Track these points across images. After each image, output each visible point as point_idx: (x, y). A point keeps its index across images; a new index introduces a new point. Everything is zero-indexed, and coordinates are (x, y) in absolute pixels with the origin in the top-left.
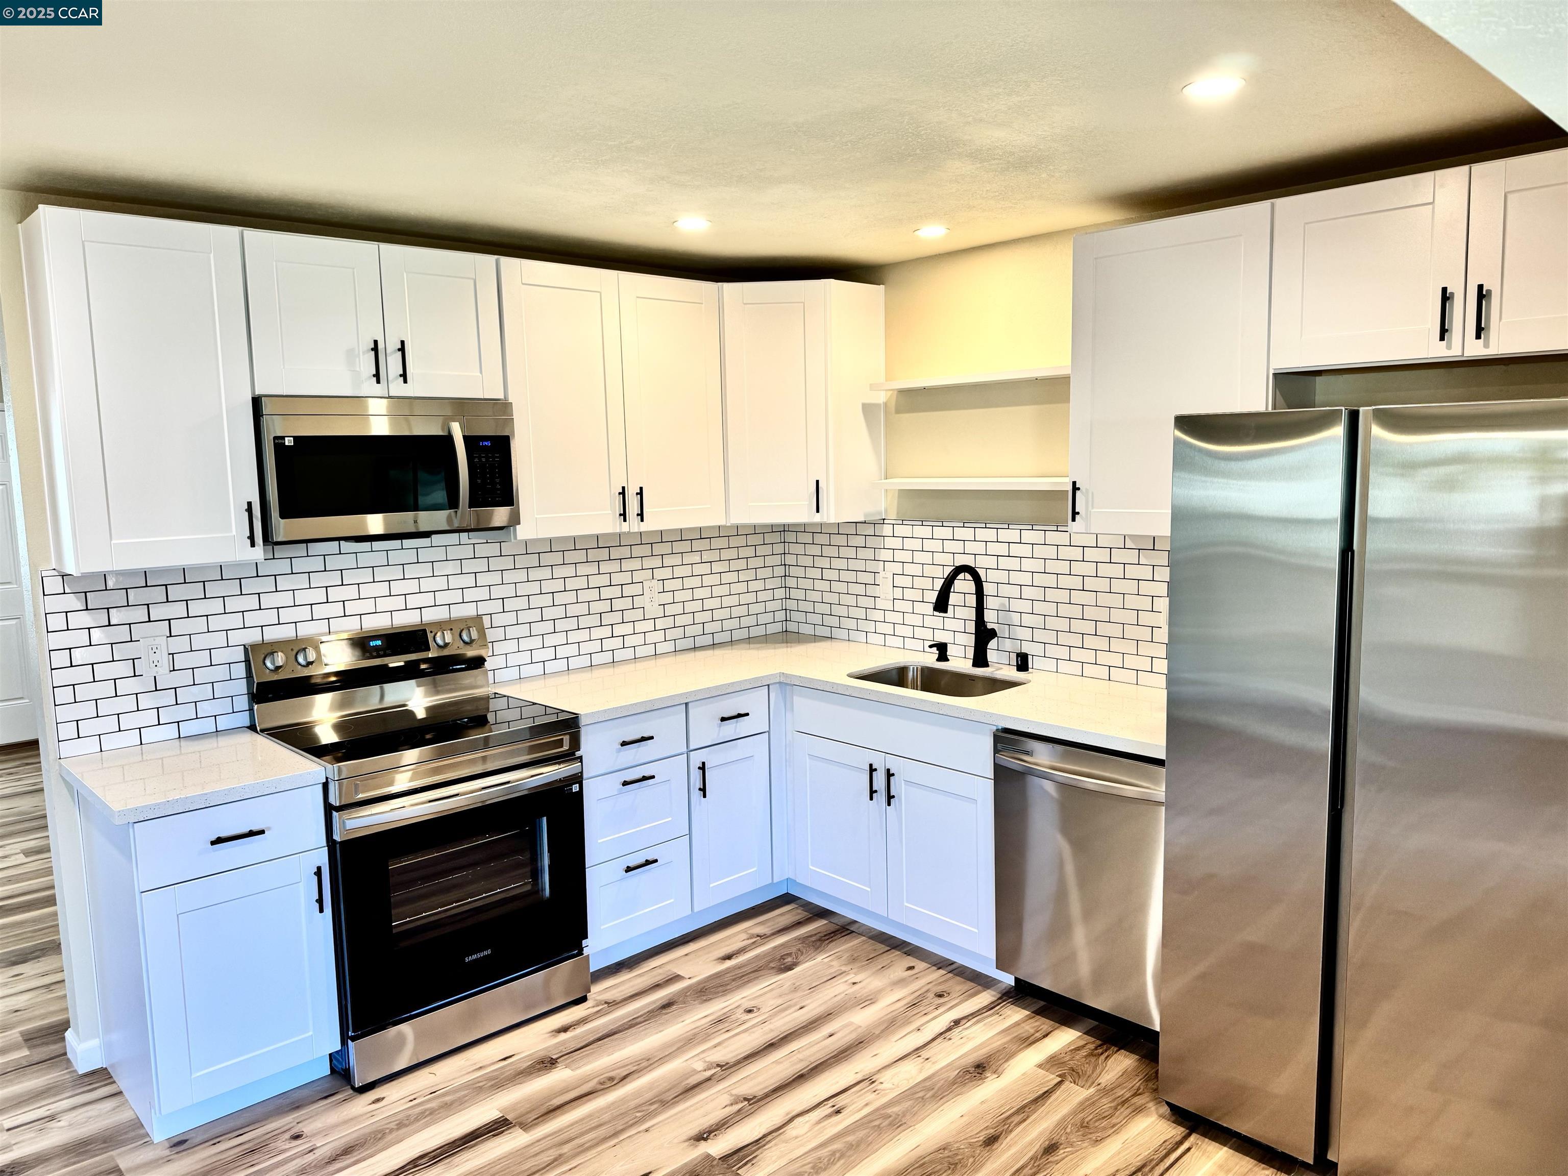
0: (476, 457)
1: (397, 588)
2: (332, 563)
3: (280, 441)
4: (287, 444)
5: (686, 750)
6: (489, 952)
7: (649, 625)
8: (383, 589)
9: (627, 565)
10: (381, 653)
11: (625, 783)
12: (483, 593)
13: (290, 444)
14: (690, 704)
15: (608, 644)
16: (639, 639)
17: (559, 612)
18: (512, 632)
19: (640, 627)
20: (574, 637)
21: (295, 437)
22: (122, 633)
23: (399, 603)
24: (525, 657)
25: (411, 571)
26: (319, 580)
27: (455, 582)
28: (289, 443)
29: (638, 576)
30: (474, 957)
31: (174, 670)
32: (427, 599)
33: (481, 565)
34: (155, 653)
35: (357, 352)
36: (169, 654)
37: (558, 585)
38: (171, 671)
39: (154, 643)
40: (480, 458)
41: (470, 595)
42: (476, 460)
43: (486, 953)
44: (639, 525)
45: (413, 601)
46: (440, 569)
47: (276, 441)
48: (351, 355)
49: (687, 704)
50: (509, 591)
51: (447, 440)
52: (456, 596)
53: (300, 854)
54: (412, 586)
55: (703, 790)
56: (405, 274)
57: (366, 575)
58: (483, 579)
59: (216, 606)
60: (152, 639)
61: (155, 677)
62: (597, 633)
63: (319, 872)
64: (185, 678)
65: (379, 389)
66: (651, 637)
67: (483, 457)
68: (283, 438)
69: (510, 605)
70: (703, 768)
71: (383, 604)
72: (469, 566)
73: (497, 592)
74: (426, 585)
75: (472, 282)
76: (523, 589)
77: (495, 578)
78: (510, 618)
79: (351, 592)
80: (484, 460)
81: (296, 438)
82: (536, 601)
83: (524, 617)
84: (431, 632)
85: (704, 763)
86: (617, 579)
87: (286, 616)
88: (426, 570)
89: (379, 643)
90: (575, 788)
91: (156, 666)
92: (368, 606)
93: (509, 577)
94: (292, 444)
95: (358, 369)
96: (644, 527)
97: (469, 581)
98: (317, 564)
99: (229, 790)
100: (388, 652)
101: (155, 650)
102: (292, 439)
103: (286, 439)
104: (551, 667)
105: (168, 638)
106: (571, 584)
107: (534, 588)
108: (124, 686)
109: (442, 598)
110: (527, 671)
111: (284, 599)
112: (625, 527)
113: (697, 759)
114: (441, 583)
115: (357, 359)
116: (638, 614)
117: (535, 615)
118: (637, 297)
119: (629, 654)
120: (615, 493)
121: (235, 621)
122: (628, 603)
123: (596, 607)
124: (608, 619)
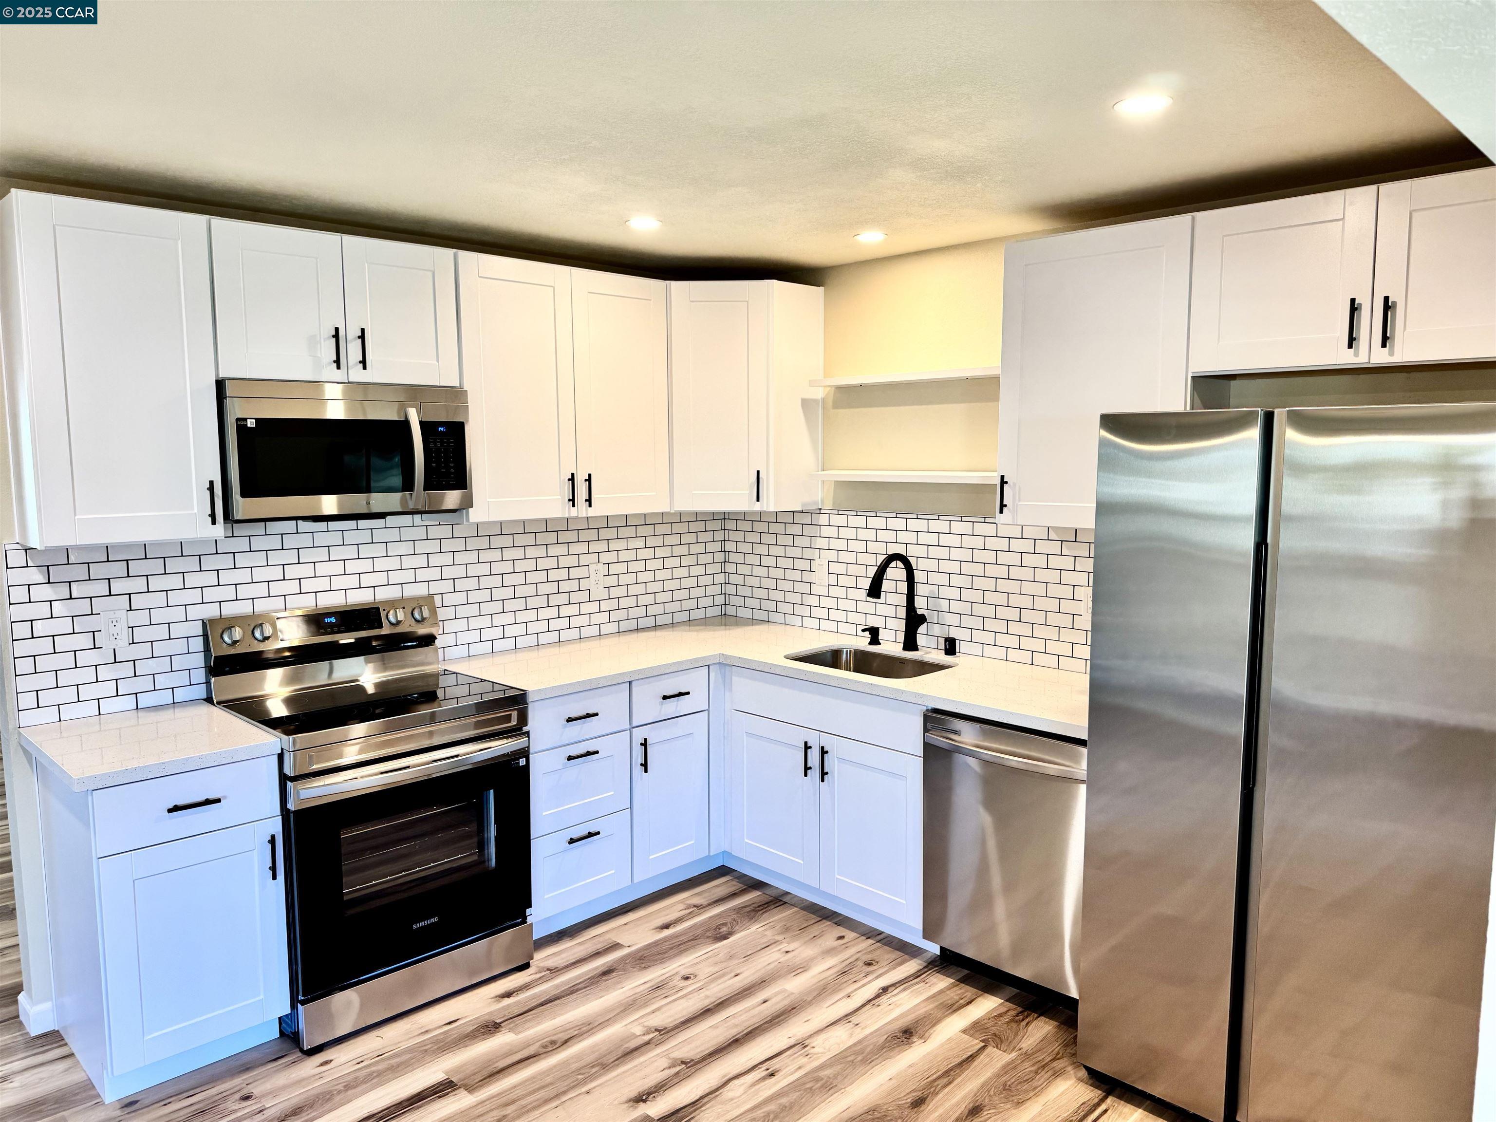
0: (432, 442)
1: (351, 566)
2: (289, 542)
3: (242, 423)
4: (249, 425)
5: (629, 726)
6: (436, 919)
7: (594, 607)
8: (338, 568)
9: (574, 549)
10: (336, 629)
11: (570, 758)
12: (434, 574)
13: (252, 426)
14: (633, 683)
15: (554, 625)
16: (584, 620)
17: (508, 593)
18: (462, 611)
19: (585, 609)
20: (521, 617)
21: (256, 419)
22: (83, 607)
23: (353, 581)
24: (474, 636)
25: (365, 551)
26: (276, 558)
27: (408, 562)
28: (251, 424)
29: (584, 560)
30: (422, 924)
31: (133, 643)
32: (381, 578)
33: (433, 546)
34: (115, 626)
35: (318, 339)
36: (129, 627)
37: (508, 567)
38: (130, 644)
39: (113, 616)
40: (435, 442)
41: (422, 575)
42: (432, 445)
43: (433, 920)
44: (586, 510)
45: (367, 580)
46: (394, 549)
47: (239, 422)
48: (313, 342)
49: (630, 683)
50: (460, 571)
51: (405, 425)
52: (409, 576)
53: (255, 823)
54: (366, 565)
55: (645, 765)
56: (366, 265)
57: (322, 554)
58: (435, 560)
59: (175, 581)
60: (112, 612)
61: (114, 650)
62: (545, 614)
63: (272, 841)
64: (144, 650)
65: (339, 375)
66: (596, 619)
67: (438, 442)
68: (245, 420)
69: (460, 585)
70: (645, 744)
71: (337, 583)
72: (421, 547)
73: (448, 573)
74: (380, 564)
75: (430, 274)
76: (473, 570)
77: (447, 559)
78: (461, 598)
79: (307, 570)
80: (439, 445)
81: (258, 420)
82: (486, 582)
83: (474, 597)
84: (384, 610)
85: (646, 740)
86: (564, 562)
87: (243, 592)
88: (380, 550)
89: (333, 620)
90: (522, 762)
91: (116, 639)
92: (323, 584)
93: (460, 558)
94: (254, 426)
95: (320, 356)
96: (592, 512)
97: (421, 561)
98: (275, 542)
99: (187, 759)
100: (343, 628)
101: (114, 623)
102: (254, 421)
103: (248, 420)
104: (499, 645)
105: (128, 612)
106: (520, 566)
107: (484, 569)
108: (84, 658)
109: (395, 577)
110: (475, 649)
111: (243, 576)
112: (574, 512)
113: (639, 735)
114: (394, 563)
115: (319, 345)
116: (584, 596)
117: (485, 595)
118: (589, 292)
119: (574, 634)
120: (565, 479)
121: (194, 596)
122: (574, 585)
123: (544, 589)
124: (555, 600)
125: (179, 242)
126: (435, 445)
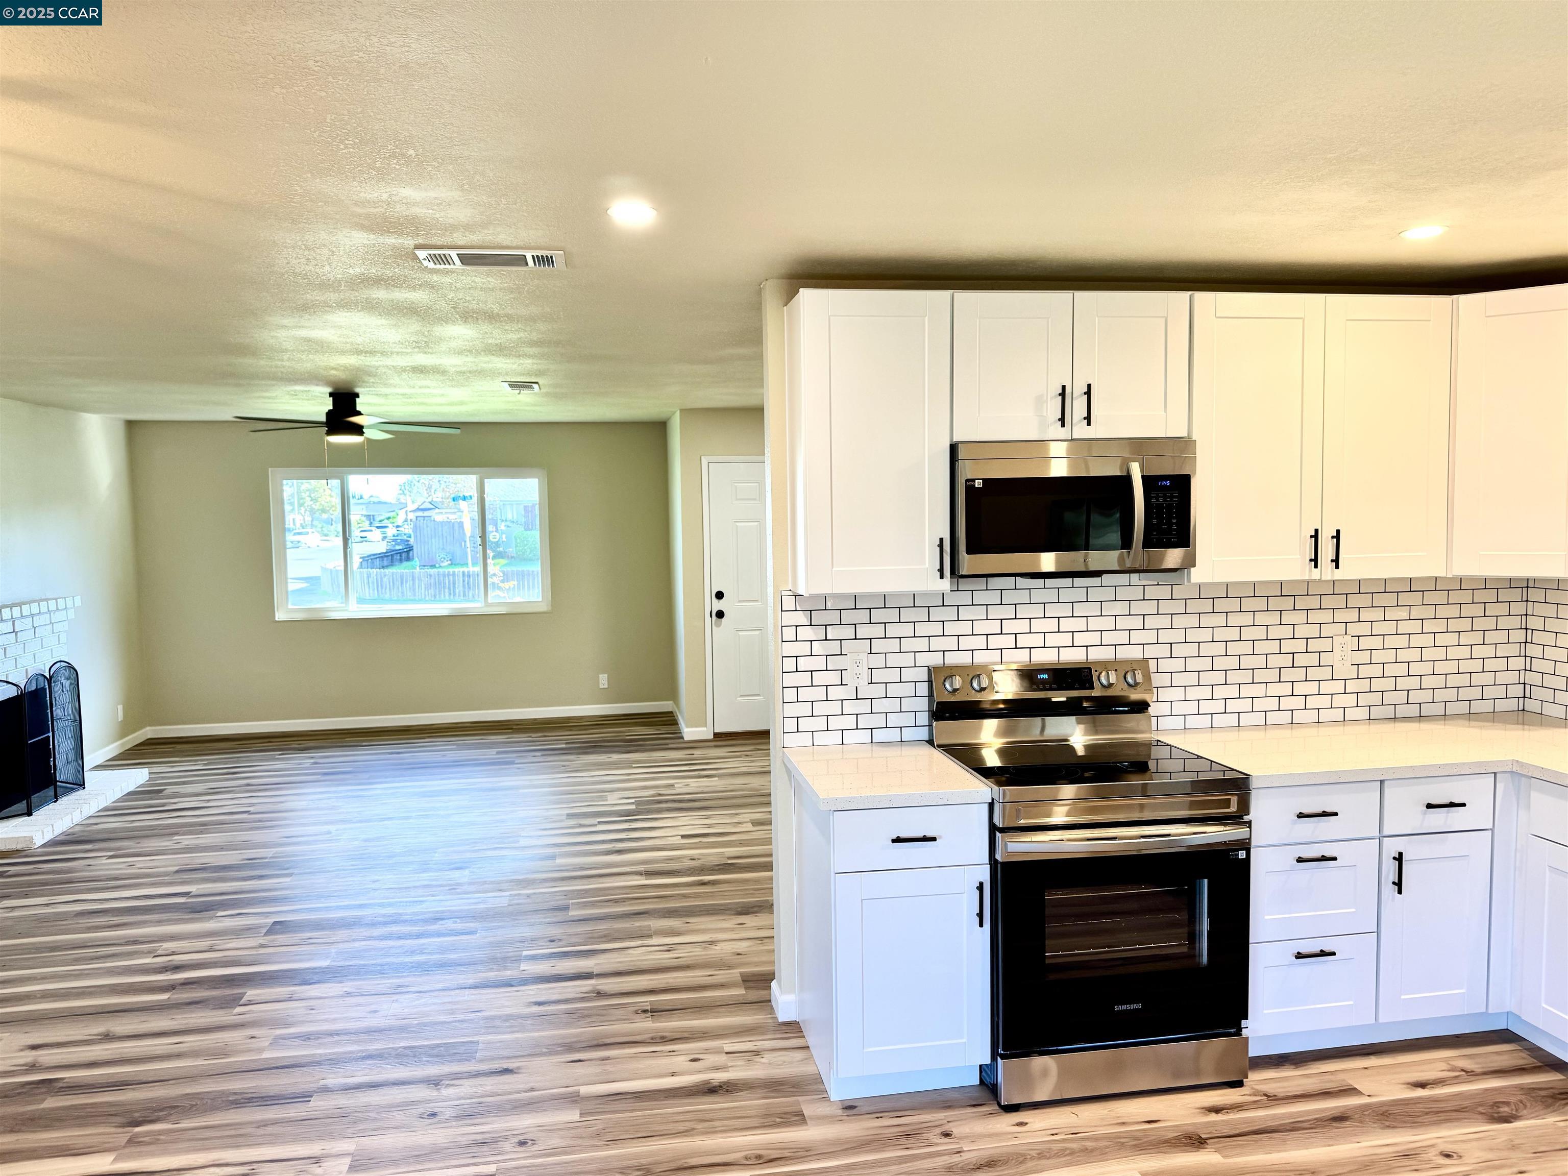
0: (1153, 497)
1: (1066, 624)
2: (1009, 597)
3: (971, 484)
4: (976, 486)
5: (1378, 834)
6: (1139, 1006)
7: (1338, 687)
8: (1052, 625)
9: (1315, 617)
10: (1047, 686)
11: (1300, 860)
12: (1150, 637)
13: (979, 486)
14: (1386, 783)
15: (1286, 703)
16: (1325, 701)
17: (1233, 662)
18: (1178, 679)
19: (1326, 687)
20: (1246, 691)
21: (984, 480)
22: (834, 647)
23: (1066, 639)
24: (1192, 707)
25: (1080, 610)
26: (995, 612)
27: (1122, 623)
29: (1327, 630)
30: (1124, 1007)
31: (871, 683)
32: (1094, 638)
33: (1150, 607)
34: (859, 667)
35: (1045, 397)
36: (869, 668)
37: (1233, 634)
38: (869, 683)
39: (858, 658)
40: (1157, 498)
41: (1136, 637)
42: (1154, 500)
43: (1136, 1006)
44: (1332, 572)
45: (1080, 639)
46: (1108, 609)
47: (968, 483)
48: (1040, 401)
49: (1382, 782)
50: (1178, 636)
51: (1127, 480)
52: (1123, 637)
53: (966, 867)
54: (1080, 624)
55: (1399, 884)
56: (1097, 319)
57: (1037, 611)
58: (1151, 622)
59: (907, 630)
60: (857, 654)
61: (857, 687)
62: (1274, 689)
63: (981, 887)
64: (879, 691)
65: (1064, 433)
66: (1339, 701)
67: (1161, 497)
68: (974, 480)
69: (1178, 650)
70: (1399, 858)
71: (1052, 640)
72: (1137, 608)
73: (1165, 636)
74: (1094, 624)
75: (1163, 320)
76: (1192, 636)
77: (1165, 621)
78: (1178, 664)
79: (1023, 626)
80: (1161, 500)
82: (1206, 649)
83: (1192, 664)
84: (1096, 671)
85: (1401, 854)
86: (1301, 631)
87: (965, 643)
88: (1094, 609)
89: (1045, 676)
90: (1242, 855)
91: (858, 678)
92: (1037, 640)
93: (1179, 621)
94: (981, 486)
95: (1045, 414)
96: (1339, 575)
97: (1137, 622)
98: (994, 597)
99: (910, 795)
100: (1054, 686)
101: (858, 664)
102: (981, 481)
103: (977, 481)
104: (1219, 720)
105: (869, 655)
106: (1247, 634)
107: (1206, 635)
108: (834, 693)
109: (1108, 638)
110: (1192, 722)
111: (965, 628)
112: (1316, 574)
113: (1392, 847)
114: (1108, 623)
115: (1045, 405)
116: (1325, 673)
117: (1206, 664)
118: (1347, 320)
119: (1312, 716)
120: (1306, 536)
121: (922, 644)
122: (1313, 659)
123: (1275, 661)
124: (1287, 675)
125: (926, 319)
126: (1158, 500)
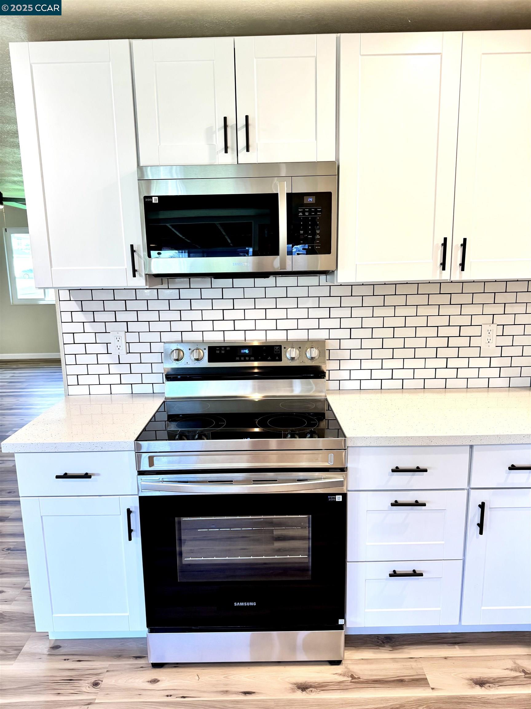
0: (301, 212)
1: (271, 314)
2: (228, 293)
3: (149, 200)
4: (153, 202)
5: (466, 486)
6: (255, 604)
7: (485, 362)
8: (260, 314)
9: (466, 310)
10: (247, 358)
11: (396, 504)
12: (335, 323)
13: (156, 202)
14: (475, 447)
15: (441, 373)
16: (473, 373)
17: (399, 343)
18: (356, 354)
19: (474, 363)
20: (409, 364)
21: (159, 197)
22: (100, 327)
23: (271, 325)
24: (366, 374)
25: (282, 303)
26: (218, 304)
27: (314, 313)
28: (155, 201)
29: (476, 320)
30: (242, 604)
31: (129, 353)
32: (292, 324)
33: (335, 302)
34: (118, 341)
35: (214, 130)
36: (127, 343)
37: (400, 322)
38: (127, 353)
39: (117, 335)
40: (303, 212)
41: (324, 323)
43: (251, 604)
45: (282, 324)
46: (303, 303)
47: (146, 200)
48: (210, 132)
49: (471, 447)
50: (356, 323)
52: (314, 324)
53: (120, 497)
54: (281, 314)
55: (481, 525)
56: (255, 60)
57: (249, 304)
58: (335, 313)
59: (154, 316)
60: (117, 332)
61: (119, 355)
62: (431, 363)
63: (129, 512)
64: (135, 358)
65: (229, 158)
66: (484, 373)
67: (307, 212)
68: (151, 197)
71: (261, 325)
72: (325, 302)
73: (346, 323)
74: (292, 313)
75: (314, 59)
76: (368, 323)
77: (346, 312)
78: (356, 344)
79: (239, 315)
80: (307, 214)
81: (160, 197)
82: (378, 333)
83: (367, 344)
84: (285, 348)
85: (483, 504)
86: (455, 321)
87: (197, 326)
88: (292, 303)
89: (247, 351)
91: (119, 349)
92: (250, 325)
93: (357, 312)
94: (158, 202)
95: (215, 143)
96: (466, 276)
97: (324, 313)
98: (217, 294)
100: (252, 358)
101: (118, 339)
102: (157, 198)
103: (153, 198)
104: (387, 384)
105: (126, 333)
106: (411, 322)
107: (378, 322)
108: (103, 359)
109: (303, 324)
110: (366, 385)
111: (196, 315)
112: (445, 276)
113: (477, 497)
114: (302, 313)
115: (215, 135)
116: (475, 352)
117: (377, 343)
118: (483, 54)
119: (462, 383)
120: (438, 244)
121: (165, 326)
122: (464, 342)
123: (432, 342)
124: (442, 353)
125: (110, 63)
126: (304, 214)
